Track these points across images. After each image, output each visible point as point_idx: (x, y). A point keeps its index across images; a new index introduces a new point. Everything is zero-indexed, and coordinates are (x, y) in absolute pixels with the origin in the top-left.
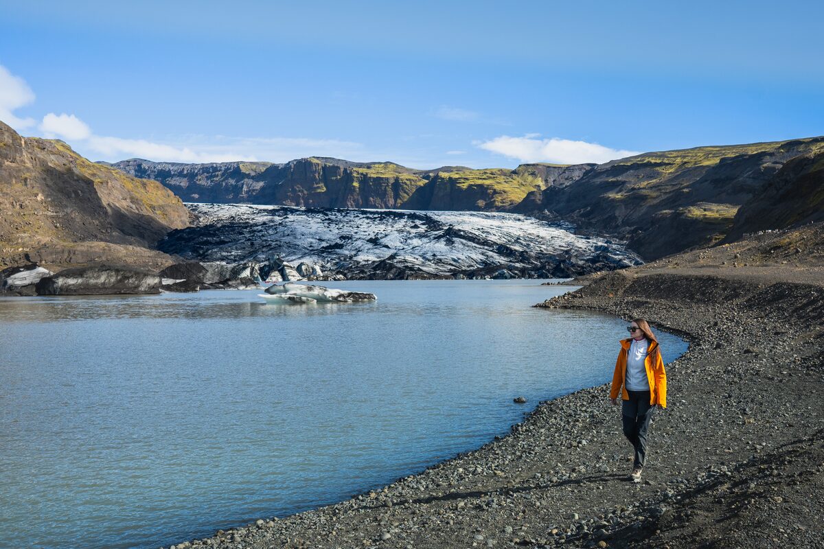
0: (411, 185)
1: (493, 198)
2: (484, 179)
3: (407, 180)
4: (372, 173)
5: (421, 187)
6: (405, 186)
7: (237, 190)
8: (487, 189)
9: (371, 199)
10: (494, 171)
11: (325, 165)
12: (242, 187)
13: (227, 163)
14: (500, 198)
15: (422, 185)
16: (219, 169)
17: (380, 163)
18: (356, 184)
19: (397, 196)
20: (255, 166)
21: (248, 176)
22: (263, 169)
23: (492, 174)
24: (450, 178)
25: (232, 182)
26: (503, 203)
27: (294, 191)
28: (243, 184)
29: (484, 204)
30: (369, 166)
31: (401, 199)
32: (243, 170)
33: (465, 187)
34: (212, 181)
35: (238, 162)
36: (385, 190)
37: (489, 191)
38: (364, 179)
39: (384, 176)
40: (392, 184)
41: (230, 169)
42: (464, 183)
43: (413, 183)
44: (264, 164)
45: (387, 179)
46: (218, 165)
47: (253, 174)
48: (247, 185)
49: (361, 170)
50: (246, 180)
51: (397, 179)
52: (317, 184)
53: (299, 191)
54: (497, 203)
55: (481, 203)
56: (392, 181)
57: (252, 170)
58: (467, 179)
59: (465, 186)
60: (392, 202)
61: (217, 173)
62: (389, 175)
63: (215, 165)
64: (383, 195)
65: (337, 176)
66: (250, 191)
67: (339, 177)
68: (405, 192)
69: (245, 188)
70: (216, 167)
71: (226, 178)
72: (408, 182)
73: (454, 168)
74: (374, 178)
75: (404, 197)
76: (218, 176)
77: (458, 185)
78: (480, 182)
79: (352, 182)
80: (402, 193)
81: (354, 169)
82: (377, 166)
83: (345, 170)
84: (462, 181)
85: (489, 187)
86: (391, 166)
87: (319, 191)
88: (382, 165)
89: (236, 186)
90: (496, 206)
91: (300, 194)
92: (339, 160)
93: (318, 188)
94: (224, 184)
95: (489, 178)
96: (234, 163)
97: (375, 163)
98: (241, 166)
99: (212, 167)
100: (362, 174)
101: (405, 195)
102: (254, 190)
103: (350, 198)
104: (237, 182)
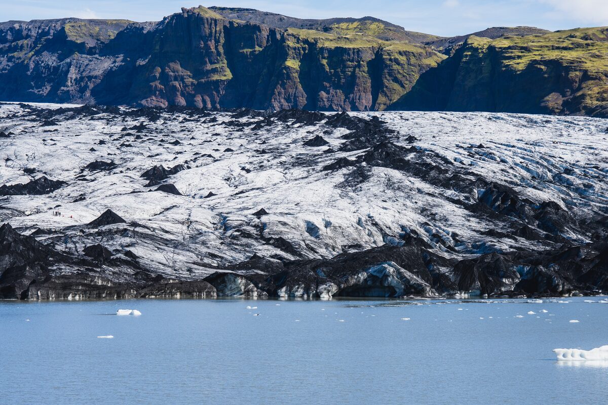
0: (409, 64)
1: (580, 88)
2: (565, 48)
3: (400, 53)
4: (328, 42)
5: (432, 69)
6: (395, 67)
7: (58, 76)
8: (568, 69)
9: (323, 94)
10: (590, 32)
11: (231, 23)
12: (68, 71)
13: (42, 22)
14: (596, 89)
15: (434, 64)
16: (24, 33)
17: (351, 20)
18: (293, 63)
19: (378, 88)
20: (97, 29)
21: (80, 48)
22: (112, 34)
23: (585, 38)
24: (491, 48)
25: (50, 59)
26: (603, 100)
27: (164, 78)
28: (69, 65)
29: (560, 102)
30: (326, 26)
31: (386, 95)
32: (72, 35)
33: (521, 67)
34: (9, 60)
35: (64, 21)
36: (354, 75)
37: (572, 74)
38: (311, 52)
39: (351, 46)
40: (369, 63)
41: (48, 33)
42: (519, 57)
43: (413, 60)
44: (116, 24)
45: (358, 52)
46: (24, 26)
47: (91, 43)
48: (78, 67)
49: (303, 34)
50: (76, 55)
51: (379, 53)
52: (212, 63)
53: (176, 79)
54: (588, 101)
55: (554, 99)
56: (368, 56)
57: (91, 35)
58: (527, 49)
59: (520, 64)
60: (367, 99)
61: (20, 43)
62: (364, 43)
63: (17, 26)
64: (349, 86)
65: (254, 47)
66: (82, 79)
67: (257, 48)
68: (396, 80)
69: (73, 74)
70: (20, 31)
71: (38, 53)
72: (402, 59)
73: (512, 30)
74: (330, 51)
75: (392, 90)
76: (22, 47)
77: (506, 62)
78: (553, 55)
79: (285, 57)
80: (388, 82)
81: (290, 31)
82: (344, 25)
83: (272, 32)
84: (517, 53)
85: (572, 65)
86: (374, 26)
87: (215, 77)
88: (356, 24)
89: (56, 69)
90: (585, 108)
91: (177, 84)
92: (267, 14)
93: (214, 71)
94: (32, 66)
95: (578, 46)
96: (58, 21)
97: (339, 21)
98: (67, 27)
99: (12, 29)
100: (306, 41)
101: (396, 86)
102: (90, 78)
103: (279, 93)
104: (61, 59)
